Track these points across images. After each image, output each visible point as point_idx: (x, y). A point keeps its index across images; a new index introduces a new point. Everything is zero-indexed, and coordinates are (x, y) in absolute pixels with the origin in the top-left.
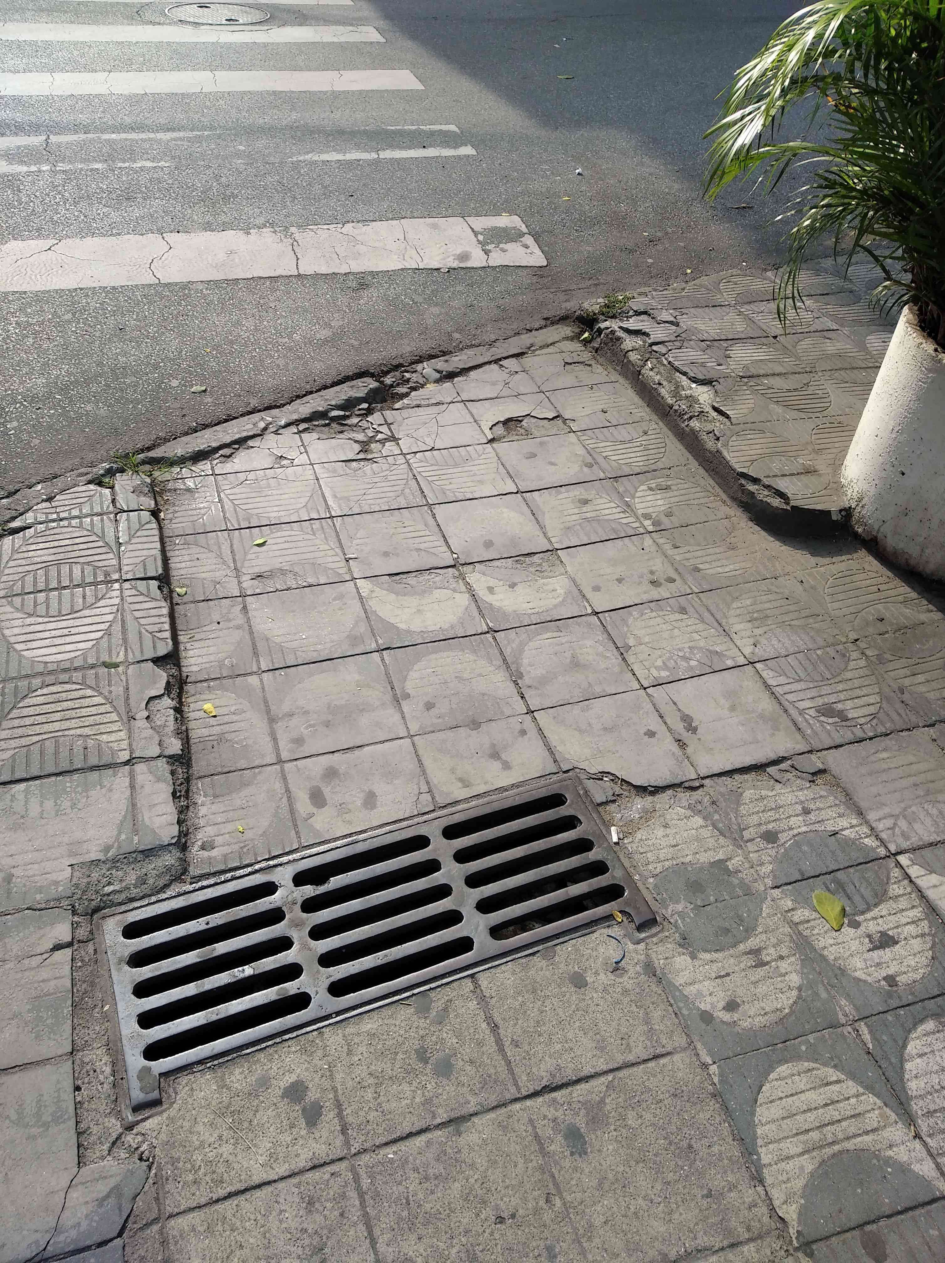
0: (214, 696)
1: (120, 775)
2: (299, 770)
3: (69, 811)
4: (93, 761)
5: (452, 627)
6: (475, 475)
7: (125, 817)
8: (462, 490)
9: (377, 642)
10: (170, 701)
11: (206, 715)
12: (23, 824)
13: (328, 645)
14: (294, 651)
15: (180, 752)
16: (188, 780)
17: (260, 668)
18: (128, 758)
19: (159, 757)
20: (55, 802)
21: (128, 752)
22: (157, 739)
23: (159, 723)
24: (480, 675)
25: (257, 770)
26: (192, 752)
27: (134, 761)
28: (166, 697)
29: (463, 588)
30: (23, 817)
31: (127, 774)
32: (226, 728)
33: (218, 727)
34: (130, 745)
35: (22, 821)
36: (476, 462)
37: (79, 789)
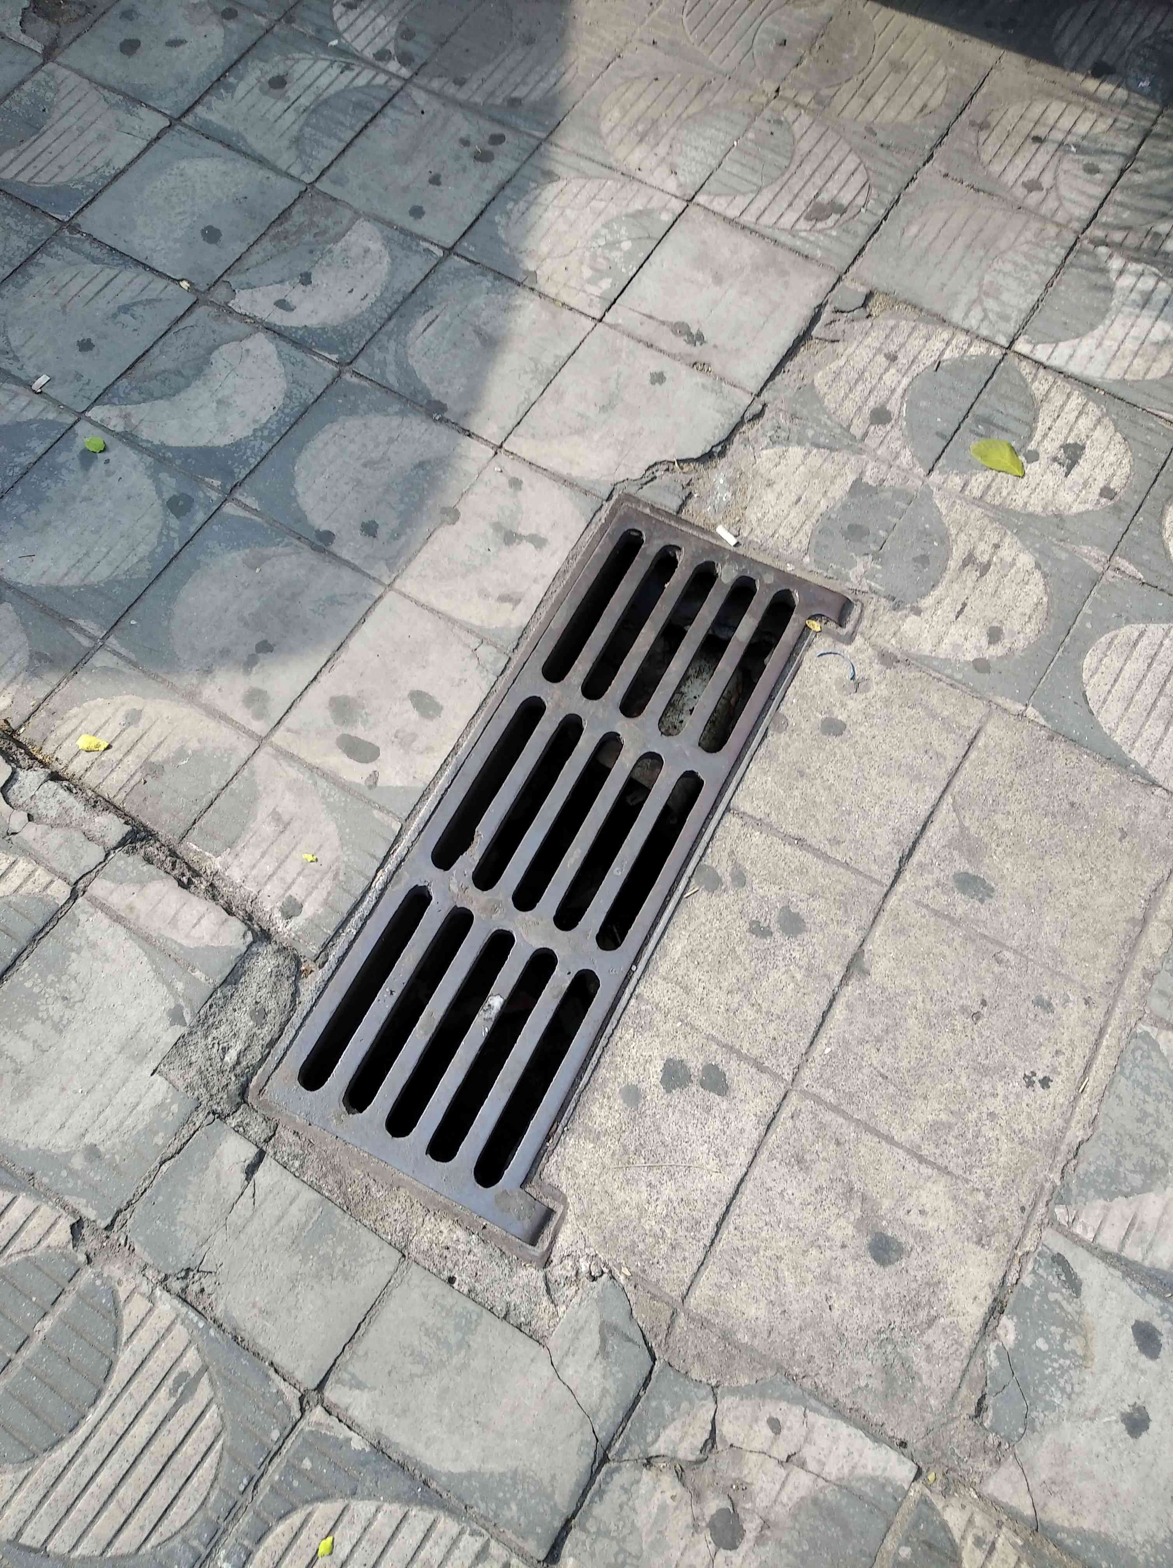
0: (75, 721)
1: (83, 918)
2: (297, 732)
3: (68, 1014)
4: (26, 929)
5: (288, 396)
6: (82, 131)
7: (153, 961)
8: (89, 169)
9: (212, 487)
10: (30, 773)
11: (94, 755)
12: (28, 1078)
14: (114, 580)
15: (128, 828)
16: (173, 853)
17: (92, 638)
18: (68, 889)
19: (107, 855)
20: (37, 1018)
21: (58, 884)
22: (77, 836)
23: (53, 813)
25: (245, 773)
26: (134, 814)
27: (81, 885)
28: (21, 774)
29: (245, 328)
30: (17, 1072)
31: (92, 910)
32: (142, 750)
33: (130, 758)
34: (51, 870)
35: (22, 1076)
36: (65, 105)
37: (50, 978)
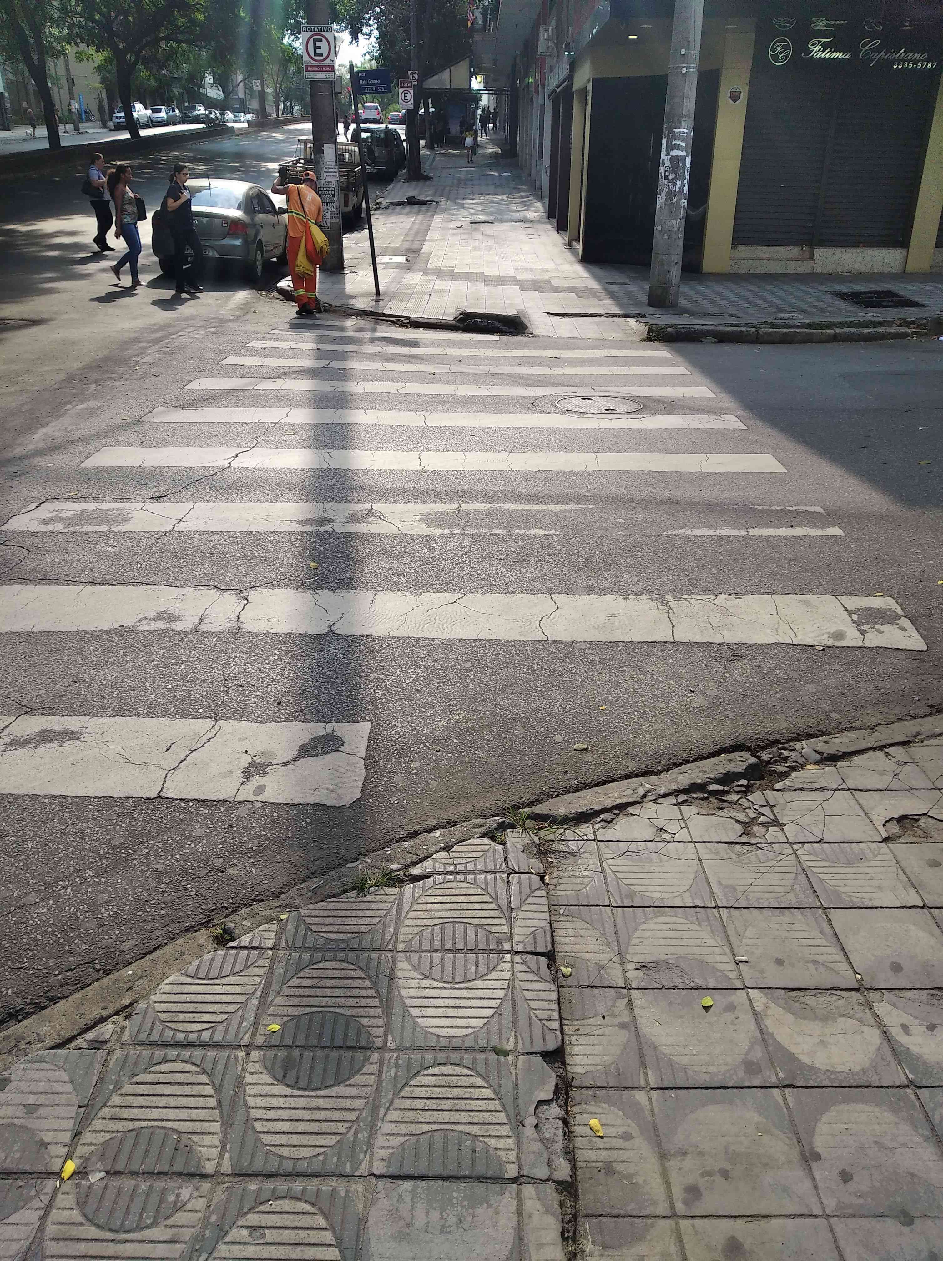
0: (601, 1111)
1: (507, 1194)
2: (696, 1233)
3: (454, 1228)
4: (481, 1169)
5: (864, 1071)
6: (872, 878)
7: (511, 1252)
8: (859, 895)
9: (777, 1075)
10: (558, 1109)
11: (593, 1134)
12: (408, 1234)
13: (723, 1068)
14: (685, 1069)
15: (569, 1179)
16: (575, 1216)
17: (648, 1084)
18: (516, 1174)
19: (547, 1180)
20: (441, 1213)
21: (515, 1167)
22: (545, 1156)
23: (547, 1135)
24: (904, 1145)
25: (649, 1221)
26: (579, 1179)
27: (523, 1179)
28: (554, 1104)
29: (872, 1022)
30: (408, 1225)
31: (514, 1196)
32: (615, 1155)
33: (605, 1153)
34: (518, 1157)
35: (407, 1230)
36: (873, 863)
37: (466, 1203)
